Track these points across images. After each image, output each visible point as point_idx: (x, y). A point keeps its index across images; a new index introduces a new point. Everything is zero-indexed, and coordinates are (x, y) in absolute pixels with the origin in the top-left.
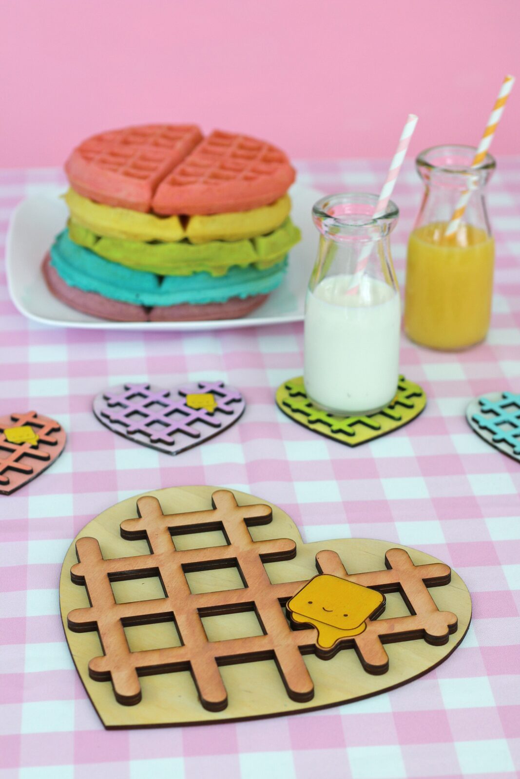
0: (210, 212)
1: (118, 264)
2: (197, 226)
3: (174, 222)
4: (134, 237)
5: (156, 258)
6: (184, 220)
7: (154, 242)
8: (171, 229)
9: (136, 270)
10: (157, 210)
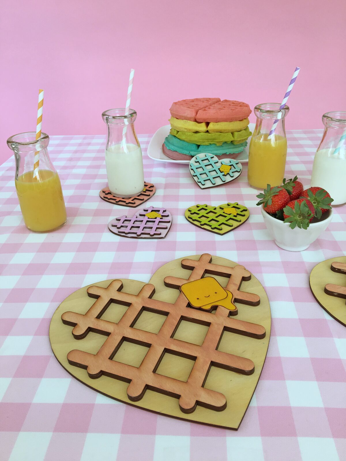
0: (217, 121)
1: (184, 141)
2: (211, 126)
3: (203, 125)
4: (189, 130)
5: (197, 138)
6: (207, 124)
7: (197, 132)
8: (202, 127)
9: (189, 142)
10: (197, 120)
